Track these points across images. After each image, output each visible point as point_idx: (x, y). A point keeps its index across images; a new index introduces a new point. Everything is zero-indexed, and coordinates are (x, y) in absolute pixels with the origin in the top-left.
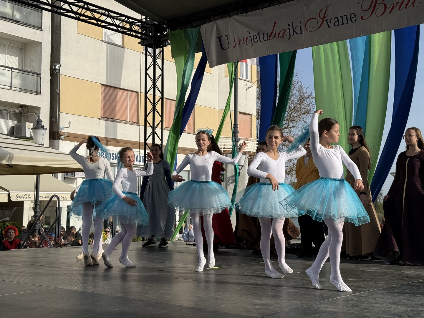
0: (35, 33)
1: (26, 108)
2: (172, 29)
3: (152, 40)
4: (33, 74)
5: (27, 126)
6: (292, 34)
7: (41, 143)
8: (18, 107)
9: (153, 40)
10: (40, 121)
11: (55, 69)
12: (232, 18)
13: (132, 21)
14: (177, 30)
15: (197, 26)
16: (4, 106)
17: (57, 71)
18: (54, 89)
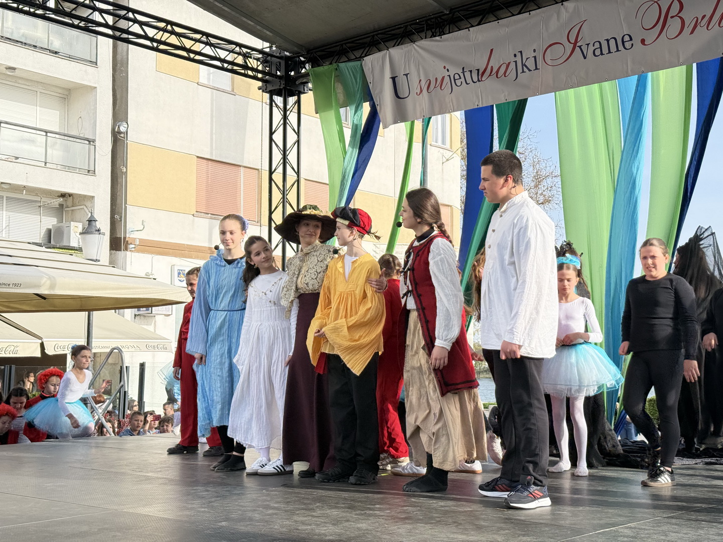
0: (86, 71)
1: (71, 197)
2: (315, 63)
3: (281, 84)
4: (82, 141)
5: (72, 228)
6: (520, 70)
7: (95, 258)
8: (58, 196)
9: (283, 82)
10: (94, 221)
11: (120, 133)
12: (416, 45)
13: (246, 51)
14: (322, 66)
15: (356, 58)
16: (34, 194)
17: (122, 135)
18: (118, 166)
